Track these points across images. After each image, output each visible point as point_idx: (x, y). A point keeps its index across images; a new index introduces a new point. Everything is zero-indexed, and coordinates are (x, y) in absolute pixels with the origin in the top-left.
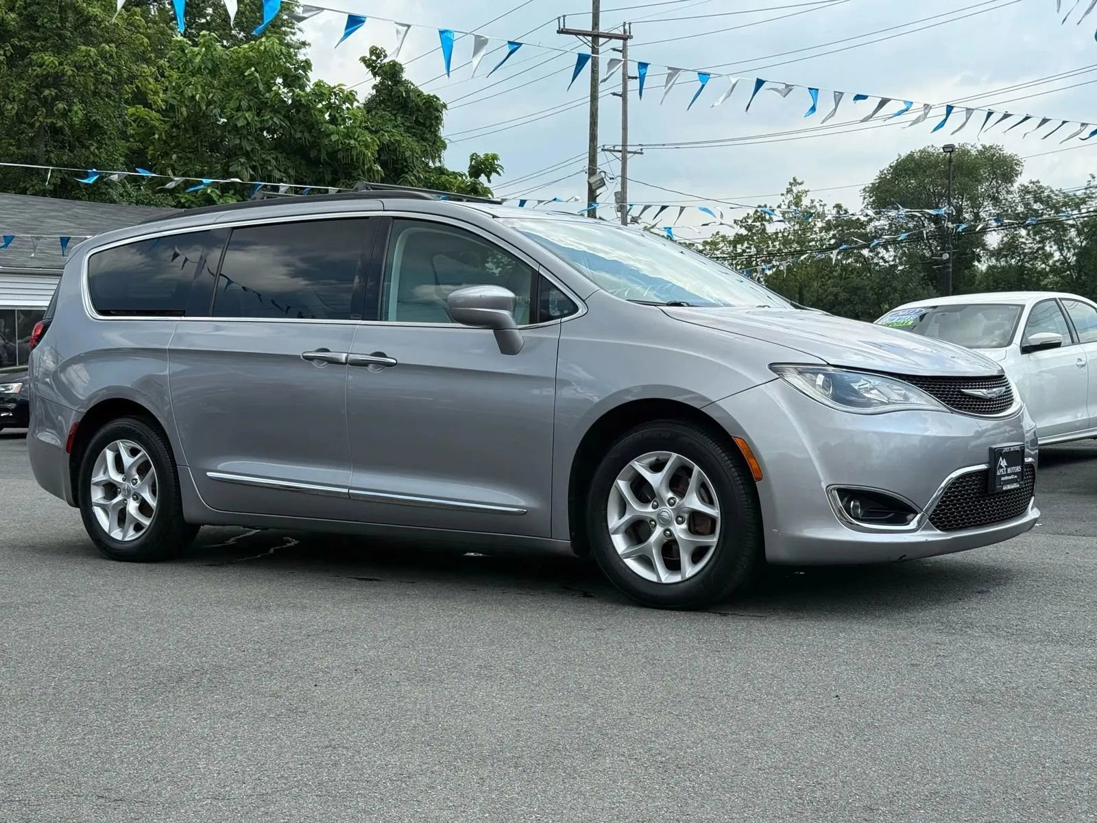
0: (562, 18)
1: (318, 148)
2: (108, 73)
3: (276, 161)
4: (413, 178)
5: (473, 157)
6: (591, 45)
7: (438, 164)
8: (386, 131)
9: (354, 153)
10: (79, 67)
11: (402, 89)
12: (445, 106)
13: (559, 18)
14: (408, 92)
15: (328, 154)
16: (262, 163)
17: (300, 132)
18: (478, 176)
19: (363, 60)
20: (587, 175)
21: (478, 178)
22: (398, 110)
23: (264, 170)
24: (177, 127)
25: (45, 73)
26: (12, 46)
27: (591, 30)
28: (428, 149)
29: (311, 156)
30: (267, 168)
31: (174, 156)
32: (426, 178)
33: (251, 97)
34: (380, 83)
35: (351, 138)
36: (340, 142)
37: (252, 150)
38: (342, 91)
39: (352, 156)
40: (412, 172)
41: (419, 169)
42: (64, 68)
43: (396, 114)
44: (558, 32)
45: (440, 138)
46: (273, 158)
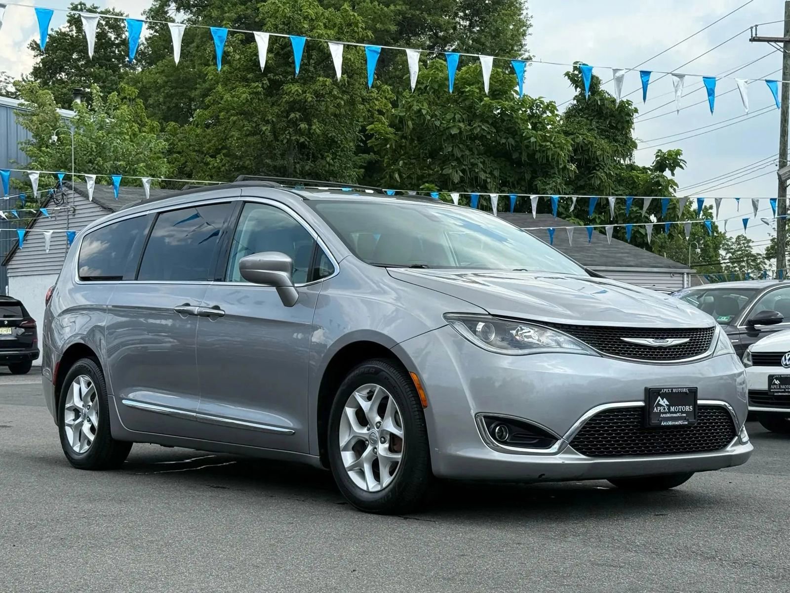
0: (754, 28)
1: (519, 151)
2: (342, 99)
3: (484, 165)
4: (603, 174)
5: (659, 153)
6: (782, 50)
7: (627, 162)
8: (580, 134)
9: (550, 153)
10: (317, 94)
11: (597, 98)
12: (636, 111)
13: (752, 28)
14: (602, 99)
15: (528, 155)
16: (470, 167)
17: (505, 138)
18: (663, 170)
19: (567, 74)
20: (778, 167)
21: (663, 172)
22: (594, 116)
23: (472, 173)
24: (405, 138)
25: (292, 99)
26: (269, 79)
27: (783, 37)
28: (620, 149)
29: (514, 157)
30: (475, 171)
31: (401, 163)
32: (616, 174)
33: (465, 112)
34: (580, 94)
35: (548, 141)
36: (538, 144)
37: (462, 156)
38: (542, 102)
39: (547, 157)
40: (603, 169)
41: (610, 167)
42: (306, 96)
43: (592, 119)
44: (750, 40)
45: (631, 139)
46: (481, 162)
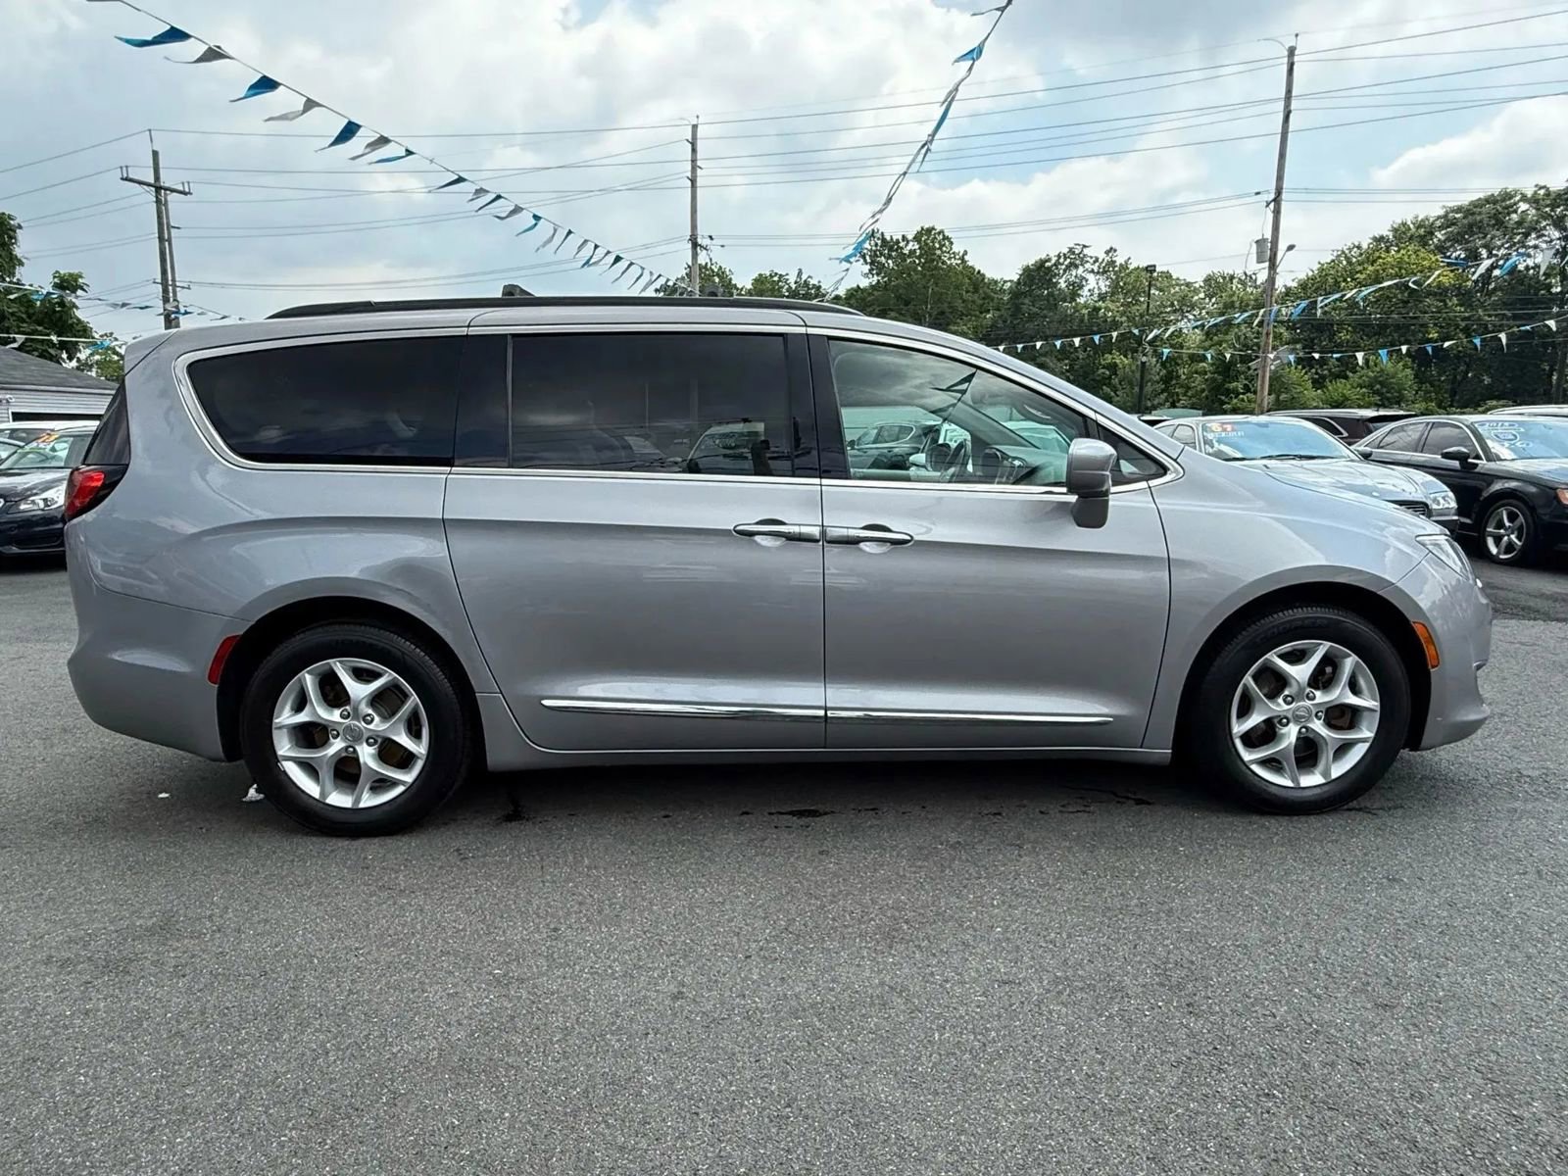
0: (125, 170)
5: (56, 275)
6: (154, 195)
13: (123, 167)
20: (161, 302)
27: (153, 182)
44: (122, 179)
